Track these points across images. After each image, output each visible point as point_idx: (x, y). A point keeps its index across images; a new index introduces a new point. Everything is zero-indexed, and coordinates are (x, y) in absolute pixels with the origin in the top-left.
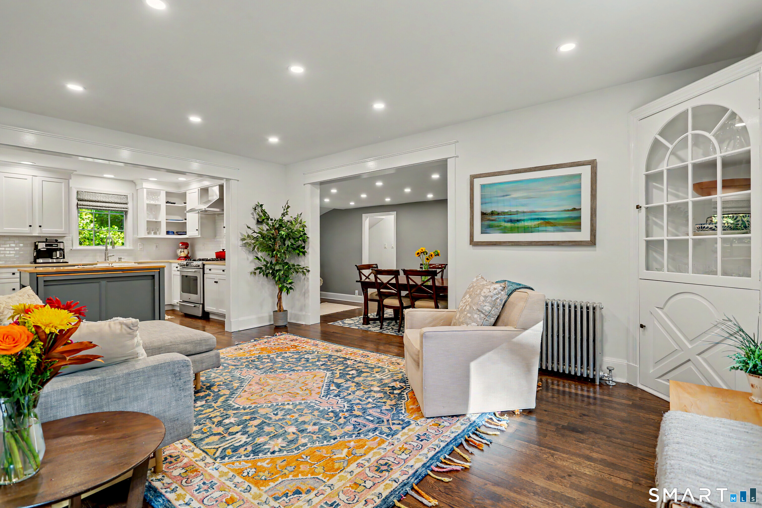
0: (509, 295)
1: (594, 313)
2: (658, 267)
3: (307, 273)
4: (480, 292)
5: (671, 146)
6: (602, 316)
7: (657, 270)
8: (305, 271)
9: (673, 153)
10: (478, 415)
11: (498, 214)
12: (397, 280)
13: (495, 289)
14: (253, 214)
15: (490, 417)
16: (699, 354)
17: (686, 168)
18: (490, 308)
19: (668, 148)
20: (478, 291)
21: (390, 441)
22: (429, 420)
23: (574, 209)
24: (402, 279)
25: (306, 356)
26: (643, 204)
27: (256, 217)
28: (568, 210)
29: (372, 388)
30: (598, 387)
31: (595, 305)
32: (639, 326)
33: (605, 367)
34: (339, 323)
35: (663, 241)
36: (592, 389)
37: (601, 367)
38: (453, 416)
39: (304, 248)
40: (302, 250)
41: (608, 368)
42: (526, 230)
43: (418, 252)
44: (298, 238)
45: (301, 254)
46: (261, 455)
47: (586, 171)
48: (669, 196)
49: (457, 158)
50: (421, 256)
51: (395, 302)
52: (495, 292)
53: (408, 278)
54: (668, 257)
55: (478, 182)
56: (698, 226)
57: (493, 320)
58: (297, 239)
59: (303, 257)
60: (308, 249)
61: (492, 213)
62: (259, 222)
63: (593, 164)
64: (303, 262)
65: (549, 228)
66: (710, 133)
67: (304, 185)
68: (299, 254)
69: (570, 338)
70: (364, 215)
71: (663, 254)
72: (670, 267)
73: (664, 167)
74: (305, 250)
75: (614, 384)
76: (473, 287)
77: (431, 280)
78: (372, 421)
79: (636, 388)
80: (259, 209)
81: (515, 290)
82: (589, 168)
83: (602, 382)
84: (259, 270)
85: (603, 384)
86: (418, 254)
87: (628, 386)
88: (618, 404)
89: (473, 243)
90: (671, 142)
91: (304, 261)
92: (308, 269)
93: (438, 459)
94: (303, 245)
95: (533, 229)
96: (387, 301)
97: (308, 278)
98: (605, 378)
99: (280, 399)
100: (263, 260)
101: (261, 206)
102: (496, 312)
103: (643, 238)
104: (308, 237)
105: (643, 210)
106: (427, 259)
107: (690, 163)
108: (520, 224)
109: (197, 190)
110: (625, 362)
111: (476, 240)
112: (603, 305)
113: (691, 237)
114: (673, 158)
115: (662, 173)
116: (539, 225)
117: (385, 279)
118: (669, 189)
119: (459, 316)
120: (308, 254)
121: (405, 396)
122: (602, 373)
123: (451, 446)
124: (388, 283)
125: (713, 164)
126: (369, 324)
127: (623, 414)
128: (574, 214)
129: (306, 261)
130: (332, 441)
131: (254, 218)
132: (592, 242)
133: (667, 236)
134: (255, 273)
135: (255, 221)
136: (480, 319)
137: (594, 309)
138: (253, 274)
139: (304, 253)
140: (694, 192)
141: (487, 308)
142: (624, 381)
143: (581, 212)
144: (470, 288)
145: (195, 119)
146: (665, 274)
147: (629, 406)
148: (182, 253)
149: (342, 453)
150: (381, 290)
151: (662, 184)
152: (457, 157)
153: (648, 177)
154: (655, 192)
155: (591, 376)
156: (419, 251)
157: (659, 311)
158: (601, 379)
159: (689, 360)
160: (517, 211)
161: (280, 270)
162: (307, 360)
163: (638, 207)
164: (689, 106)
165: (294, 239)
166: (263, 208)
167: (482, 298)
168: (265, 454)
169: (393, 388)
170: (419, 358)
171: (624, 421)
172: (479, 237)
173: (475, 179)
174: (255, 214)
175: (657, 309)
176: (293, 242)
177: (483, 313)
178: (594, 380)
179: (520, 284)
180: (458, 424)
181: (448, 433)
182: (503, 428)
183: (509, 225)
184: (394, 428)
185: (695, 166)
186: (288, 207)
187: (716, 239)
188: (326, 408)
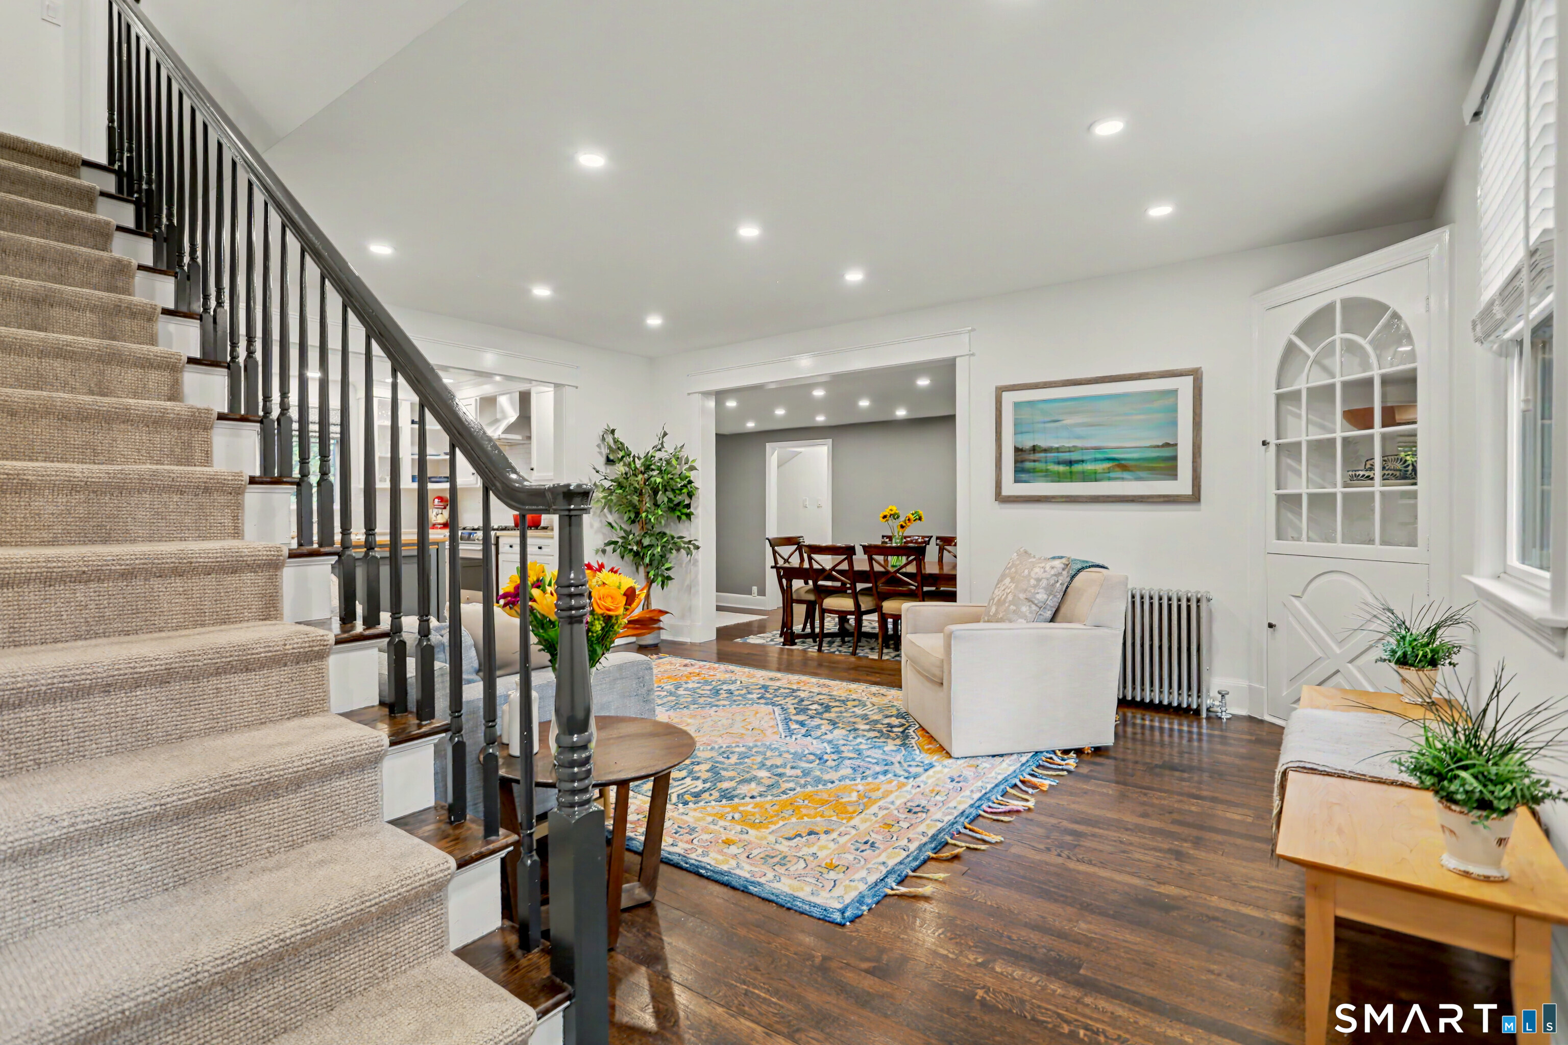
0: (1073, 577)
1: (1198, 607)
2: (1295, 535)
3: (694, 552)
4: (1029, 573)
5: (1312, 354)
6: (1210, 612)
7: (1293, 539)
8: (692, 547)
9: (1316, 361)
10: (1031, 754)
11: (1045, 450)
12: (851, 564)
13: (1052, 568)
14: (599, 446)
15: (1049, 755)
16: (1351, 662)
17: (1332, 387)
18: (1045, 597)
19: (1308, 357)
20: (1026, 572)
21: (914, 783)
22: (960, 762)
23: (1167, 445)
24: (861, 562)
25: (725, 687)
26: (1273, 441)
27: (605, 451)
28: (1158, 446)
29: (856, 726)
30: (1204, 721)
31: (1199, 596)
32: (1267, 625)
33: (1214, 693)
34: (753, 640)
35: (1300, 495)
36: (1195, 724)
37: (1208, 691)
38: (994, 756)
39: (688, 506)
40: (685, 511)
41: (1219, 693)
42: (1085, 477)
43: (885, 513)
44: (681, 490)
45: (684, 517)
46: (736, 800)
47: (1185, 385)
48: (1310, 426)
49: (972, 358)
50: (890, 522)
51: (847, 603)
52: (1053, 572)
53: (871, 560)
54: (1309, 518)
55: (1009, 398)
56: (1350, 473)
57: (1049, 614)
58: (677, 492)
59: (687, 523)
60: (696, 508)
61: (1034, 449)
62: (609, 461)
63: (1196, 375)
64: (685, 531)
65: (1126, 475)
66: (1365, 338)
67: (689, 394)
68: (679, 518)
69: (1160, 647)
70: (769, 446)
71: (1300, 515)
72: (1311, 534)
73: (1301, 384)
74: (692, 510)
75: (1229, 716)
76: (1014, 565)
77: (915, 562)
78: (877, 763)
79: (1262, 722)
80: (609, 439)
81: (1079, 571)
82: (1190, 379)
83: (1212, 714)
84: (613, 546)
85: (1214, 718)
86: (885, 517)
87: (1251, 719)
88: (1235, 739)
89: (1001, 498)
90: (1313, 347)
91: (688, 530)
92: (696, 543)
93: (989, 800)
94: (686, 502)
95: (1098, 476)
96: (830, 602)
97: (696, 561)
98: (1215, 709)
99: (720, 740)
100: (618, 528)
101: (613, 432)
102: (1053, 602)
103: (1272, 491)
104: (697, 488)
105: (1272, 449)
106: (902, 527)
107: (1338, 380)
108: (1077, 468)
109: (473, 401)
110: (1244, 684)
111: (1005, 492)
112: (1212, 595)
113: (1339, 490)
114: (1316, 369)
115: (1298, 392)
116: (1109, 470)
117: (826, 561)
118: (1310, 416)
119: (996, 610)
120: (696, 517)
121: (912, 733)
122: (1210, 700)
123: (1002, 787)
124: (833, 569)
125: (1369, 382)
126: (795, 644)
127: (1243, 751)
128: (1166, 453)
129: (693, 530)
130: (830, 785)
131: (600, 453)
132: (1195, 498)
133: (1308, 488)
134: (604, 551)
135: (603, 460)
136: (1031, 612)
137: (1198, 601)
138: (600, 553)
139: (688, 516)
140: (1345, 421)
141: (1041, 596)
142: (1244, 712)
143: (1176, 450)
144: (1010, 568)
145: (542, 292)
146: (1304, 546)
147: (1250, 741)
148: (440, 516)
149: (850, 796)
150: (820, 583)
151: (1300, 408)
152: (973, 355)
153: (1279, 398)
154: (1290, 421)
155: (1195, 706)
156: (887, 513)
157: (1296, 602)
158: (1208, 710)
159: (1338, 671)
160: (1074, 447)
161: (650, 546)
162: (730, 692)
163: (1264, 443)
164: (1337, 296)
165: (673, 490)
166: (616, 436)
167: (1033, 582)
168: (743, 798)
169: (890, 726)
170: (943, 672)
171: (1242, 757)
172: (1010, 488)
173: (1004, 393)
174: (602, 446)
175: (1293, 599)
176: (671, 496)
177: (1036, 605)
178: (1197, 712)
179: (1087, 562)
180: (1004, 765)
181: (993, 774)
182: (1072, 768)
183: (1062, 468)
184: (913, 770)
185: (1346, 385)
186: (665, 434)
187: (1372, 493)
188: (800, 751)
